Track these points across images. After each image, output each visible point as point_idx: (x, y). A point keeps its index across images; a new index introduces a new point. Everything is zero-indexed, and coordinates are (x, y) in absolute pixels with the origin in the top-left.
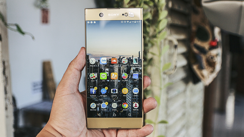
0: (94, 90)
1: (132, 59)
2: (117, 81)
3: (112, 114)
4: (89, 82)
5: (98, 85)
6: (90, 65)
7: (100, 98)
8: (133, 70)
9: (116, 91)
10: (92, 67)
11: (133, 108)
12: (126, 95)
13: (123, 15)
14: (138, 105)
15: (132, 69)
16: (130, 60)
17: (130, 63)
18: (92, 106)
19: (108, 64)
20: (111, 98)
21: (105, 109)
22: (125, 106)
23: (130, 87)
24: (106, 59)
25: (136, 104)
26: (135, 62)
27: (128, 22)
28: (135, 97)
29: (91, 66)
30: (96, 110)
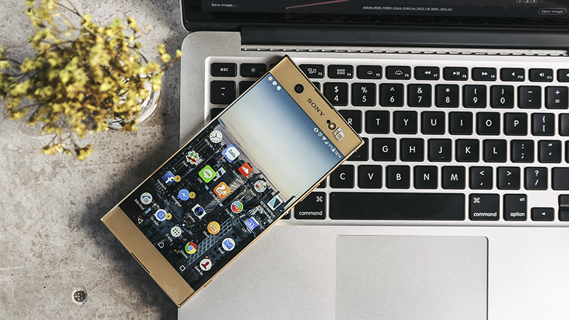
0: (172, 178)
1: (273, 194)
2: (217, 201)
3: (160, 241)
4: (178, 159)
5: (186, 178)
6: (207, 138)
7: (169, 199)
8: (258, 212)
9: (201, 213)
10: (206, 143)
11: (198, 264)
12: (209, 234)
13: (328, 122)
14: (209, 267)
15: (257, 208)
16: (268, 194)
17: (264, 197)
18: (144, 197)
19: (232, 164)
20: (183, 215)
21: (157, 221)
22: (191, 250)
23: (226, 231)
24: (237, 154)
25: (207, 263)
26: (271, 204)
27: (324, 138)
28: (219, 252)
29: (206, 140)
30: (143, 209)
